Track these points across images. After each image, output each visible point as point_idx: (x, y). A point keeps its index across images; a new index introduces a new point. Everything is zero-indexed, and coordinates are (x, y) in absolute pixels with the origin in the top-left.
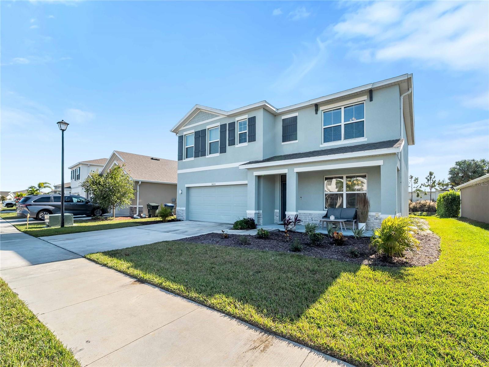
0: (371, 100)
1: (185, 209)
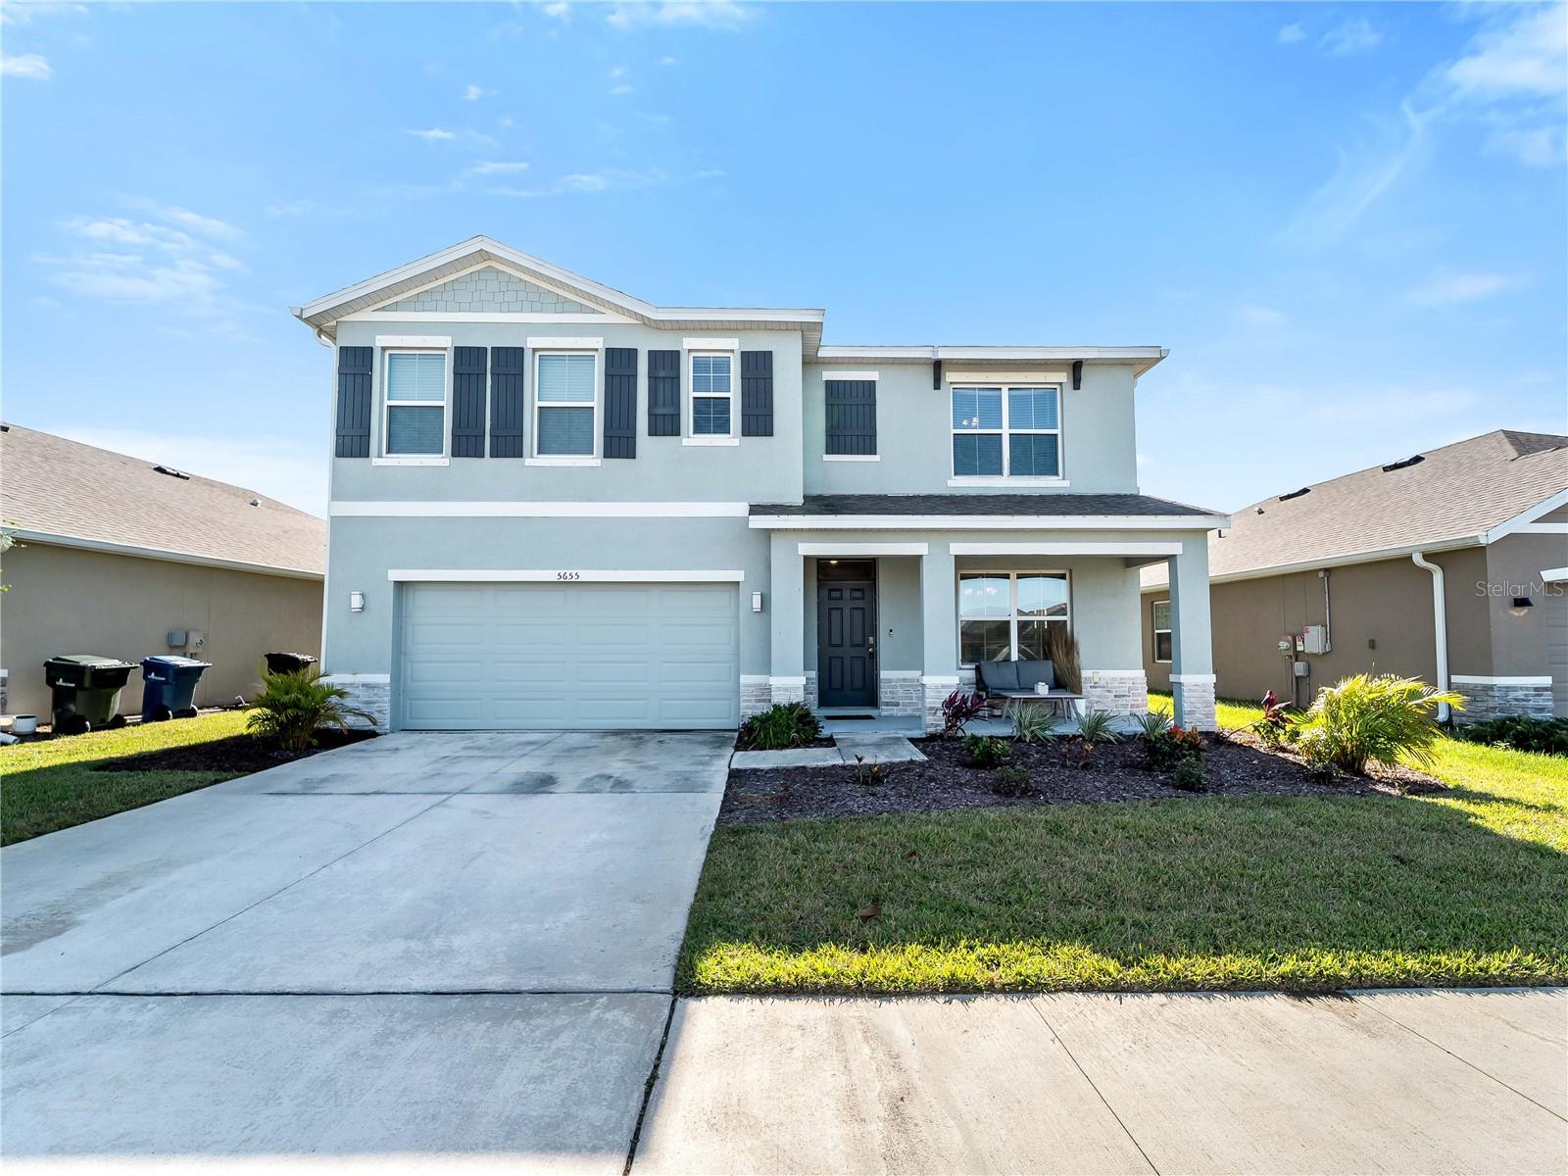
0: (1077, 385)
1: (389, 681)
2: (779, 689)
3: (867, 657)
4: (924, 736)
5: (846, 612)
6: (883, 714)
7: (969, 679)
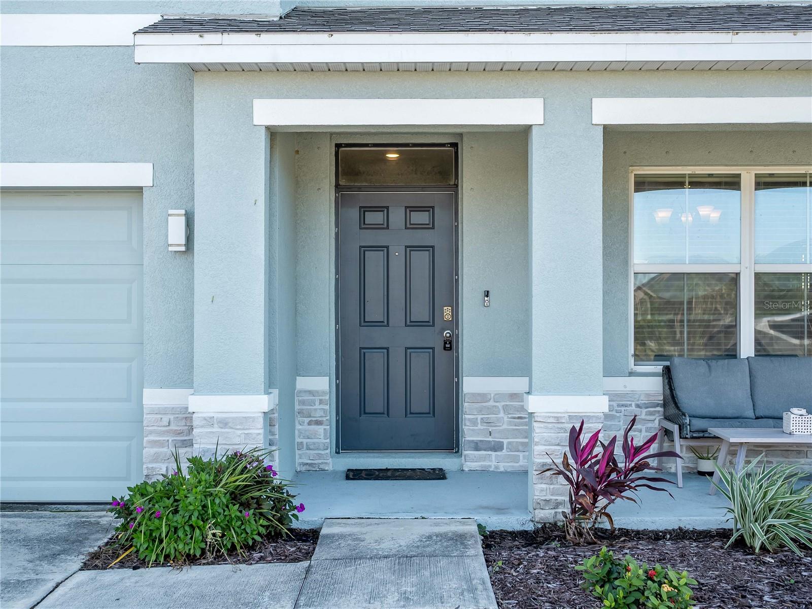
2: (209, 422)
3: (439, 346)
4: (530, 527)
5: (397, 254)
6: (468, 466)
7: (648, 395)
